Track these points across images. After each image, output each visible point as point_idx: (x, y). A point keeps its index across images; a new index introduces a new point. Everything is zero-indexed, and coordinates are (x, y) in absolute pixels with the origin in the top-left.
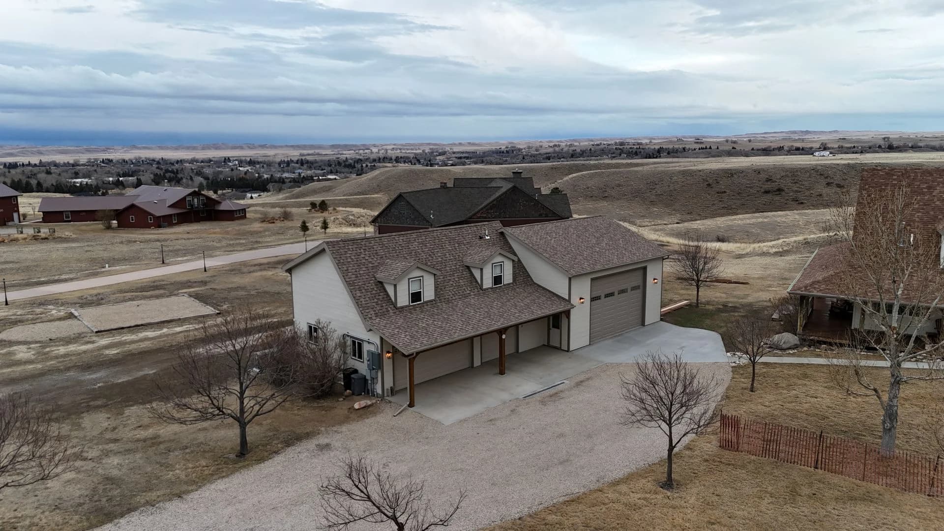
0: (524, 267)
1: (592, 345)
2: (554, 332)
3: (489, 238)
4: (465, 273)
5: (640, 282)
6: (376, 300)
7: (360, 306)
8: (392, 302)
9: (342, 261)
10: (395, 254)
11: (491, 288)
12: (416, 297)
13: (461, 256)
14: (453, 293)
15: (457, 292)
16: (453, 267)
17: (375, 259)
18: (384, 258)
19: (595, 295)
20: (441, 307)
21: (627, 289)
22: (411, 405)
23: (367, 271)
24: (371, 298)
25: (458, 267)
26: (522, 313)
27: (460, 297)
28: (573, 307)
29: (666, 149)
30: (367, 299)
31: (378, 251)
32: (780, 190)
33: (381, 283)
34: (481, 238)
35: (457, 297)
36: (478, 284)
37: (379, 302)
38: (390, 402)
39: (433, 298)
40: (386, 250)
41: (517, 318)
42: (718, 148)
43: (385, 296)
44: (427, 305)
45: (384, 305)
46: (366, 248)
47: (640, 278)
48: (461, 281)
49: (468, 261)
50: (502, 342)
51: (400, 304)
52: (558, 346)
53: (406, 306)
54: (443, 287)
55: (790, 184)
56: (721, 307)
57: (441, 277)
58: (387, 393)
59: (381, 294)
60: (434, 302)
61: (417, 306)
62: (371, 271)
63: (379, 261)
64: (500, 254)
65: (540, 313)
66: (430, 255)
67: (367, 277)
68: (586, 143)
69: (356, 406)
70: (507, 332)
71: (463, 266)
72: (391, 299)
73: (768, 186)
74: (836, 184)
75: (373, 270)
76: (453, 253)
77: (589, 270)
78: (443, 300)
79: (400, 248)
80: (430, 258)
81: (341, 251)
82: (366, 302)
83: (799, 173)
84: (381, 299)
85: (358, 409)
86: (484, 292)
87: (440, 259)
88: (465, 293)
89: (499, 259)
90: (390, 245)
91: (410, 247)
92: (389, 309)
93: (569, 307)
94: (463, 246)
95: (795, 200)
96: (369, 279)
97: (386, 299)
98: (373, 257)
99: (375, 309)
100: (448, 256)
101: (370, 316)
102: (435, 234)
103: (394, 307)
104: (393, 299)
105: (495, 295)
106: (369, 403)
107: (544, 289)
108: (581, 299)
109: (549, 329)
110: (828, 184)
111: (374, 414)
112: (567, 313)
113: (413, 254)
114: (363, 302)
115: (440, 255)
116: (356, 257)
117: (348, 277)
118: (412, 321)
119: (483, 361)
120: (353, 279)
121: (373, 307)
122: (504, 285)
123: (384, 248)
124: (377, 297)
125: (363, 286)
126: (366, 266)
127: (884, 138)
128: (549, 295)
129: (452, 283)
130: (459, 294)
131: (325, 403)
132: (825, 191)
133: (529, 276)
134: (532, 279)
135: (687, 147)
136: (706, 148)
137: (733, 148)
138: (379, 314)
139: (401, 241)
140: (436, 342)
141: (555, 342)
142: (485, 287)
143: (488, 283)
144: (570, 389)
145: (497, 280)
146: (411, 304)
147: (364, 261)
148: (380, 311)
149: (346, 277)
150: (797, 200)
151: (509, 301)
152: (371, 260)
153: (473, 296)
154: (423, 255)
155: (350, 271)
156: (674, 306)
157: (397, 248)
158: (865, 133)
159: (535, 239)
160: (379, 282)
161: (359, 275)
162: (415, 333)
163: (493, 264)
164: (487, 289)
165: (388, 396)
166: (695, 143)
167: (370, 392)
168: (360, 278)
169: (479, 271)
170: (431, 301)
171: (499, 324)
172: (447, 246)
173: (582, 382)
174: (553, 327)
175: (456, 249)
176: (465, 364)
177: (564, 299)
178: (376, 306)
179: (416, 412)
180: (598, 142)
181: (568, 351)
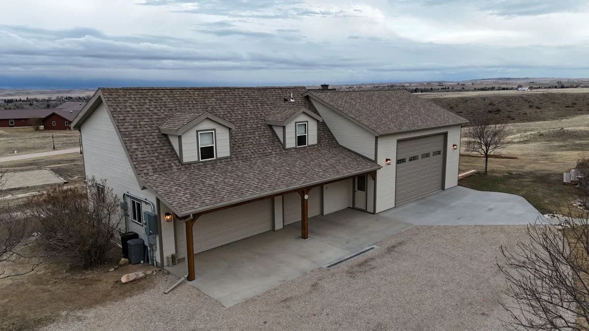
0: (329, 130)
1: (397, 207)
2: (360, 194)
3: (294, 101)
4: (266, 132)
5: (441, 148)
6: (156, 154)
7: (134, 159)
8: (177, 157)
9: (118, 109)
10: (187, 108)
11: (295, 148)
12: (207, 152)
13: (264, 115)
14: (252, 150)
15: (256, 150)
16: (254, 126)
17: (162, 111)
18: (174, 111)
19: (401, 157)
20: (237, 164)
21: (429, 153)
22: (191, 278)
23: (150, 123)
24: (151, 152)
25: (259, 125)
26: (327, 173)
27: (261, 155)
28: (380, 167)
29: (420, 89)
30: (145, 152)
31: (167, 103)
32: (498, 111)
33: (166, 135)
34: (286, 100)
35: (256, 155)
36: (281, 143)
37: (161, 157)
38: (169, 273)
39: (228, 154)
40: (177, 103)
41: (320, 177)
42: (453, 88)
43: (169, 150)
44: (221, 162)
45: (166, 159)
46: (152, 99)
47: (441, 144)
48: (262, 140)
49: (271, 119)
50: (304, 204)
51: (186, 159)
52: (363, 207)
53: (195, 163)
54: (241, 145)
55: (505, 107)
56: (507, 174)
57: (241, 134)
58: (168, 261)
59: (164, 148)
60: (229, 159)
61: (208, 163)
62: (155, 122)
63: (166, 113)
64: (304, 112)
65: (346, 173)
66: (229, 112)
67: (149, 128)
68: (370, 86)
69: (124, 279)
70: (311, 192)
71: (265, 125)
72: (176, 154)
73: (490, 108)
74: (536, 107)
75: (159, 122)
76: (255, 111)
77: (396, 130)
78: (240, 158)
79: (194, 102)
80: (229, 115)
81: (120, 99)
82: (143, 156)
83: (511, 100)
84: (163, 154)
85: (126, 283)
86: (286, 151)
87: (240, 117)
88: (266, 151)
89: (302, 118)
90: (183, 98)
91: (207, 102)
92: (173, 164)
93: (376, 167)
94: (266, 107)
95: (509, 117)
96: (152, 131)
97: (170, 153)
98: (160, 109)
99: (154, 164)
100: (249, 114)
101: (145, 171)
102: (237, 92)
103: (180, 162)
104: (178, 154)
105: (299, 155)
106: (141, 275)
107: (349, 151)
108: (387, 160)
109: (354, 192)
110: (530, 107)
111: (143, 289)
112: (373, 174)
113: (209, 109)
114: (140, 156)
115: (240, 112)
116: (139, 107)
117: (123, 127)
118: (198, 178)
119: (285, 224)
120: (129, 130)
121: (151, 161)
122: (309, 146)
123: (176, 100)
124: (159, 151)
125: (142, 138)
126: (149, 117)
127: (558, 82)
128: (354, 156)
129: (252, 141)
130: (260, 153)
131: (90, 275)
132: (529, 111)
133: (334, 138)
134: (337, 142)
135: (433, 88)
136: (446, 88)
137: (463, 88)
138: (159, 170)
139: (196, 95)
140: (221, 201)
141: (360, 205)
142: (288, 146)
143: (291, 143)
144: (381, 256)
145: (301, 140)
146: (201, 160)
147: (148, 112)
148: (160, 167)
149: (120, 127)
150: (510, 117)
151: (313, 160)
152: (156, 111)
153: (274, 155)
154: (221, 111)
155: (127, 121)
156: (469, 172)
157: (191, 102)
158: (546, 79)
159: (340, 102)
160: (163, 134)
161: (138, 126)
162: (198, 191)
163: (296, 123)
164: (290, 149)
165: (168, 266)
166: (439, 85)
167: (150, 261)
168: (139, 129)
169: (281, 129)
170: (226, 158)
171: (301, 182)
172: (249, 105)
173: (394, 247)
174: (358, 189)
175: (258, 108)
176: (265, 227)
177: (370, 160)
178: (155, 161)
179: (194, 287)
180: (377, 85)
181: (374, 214)
